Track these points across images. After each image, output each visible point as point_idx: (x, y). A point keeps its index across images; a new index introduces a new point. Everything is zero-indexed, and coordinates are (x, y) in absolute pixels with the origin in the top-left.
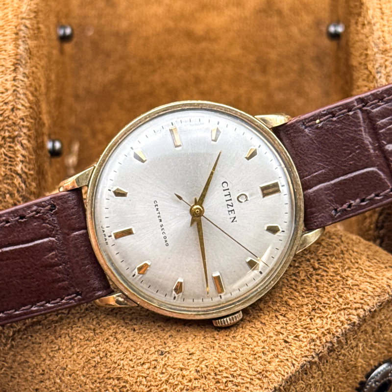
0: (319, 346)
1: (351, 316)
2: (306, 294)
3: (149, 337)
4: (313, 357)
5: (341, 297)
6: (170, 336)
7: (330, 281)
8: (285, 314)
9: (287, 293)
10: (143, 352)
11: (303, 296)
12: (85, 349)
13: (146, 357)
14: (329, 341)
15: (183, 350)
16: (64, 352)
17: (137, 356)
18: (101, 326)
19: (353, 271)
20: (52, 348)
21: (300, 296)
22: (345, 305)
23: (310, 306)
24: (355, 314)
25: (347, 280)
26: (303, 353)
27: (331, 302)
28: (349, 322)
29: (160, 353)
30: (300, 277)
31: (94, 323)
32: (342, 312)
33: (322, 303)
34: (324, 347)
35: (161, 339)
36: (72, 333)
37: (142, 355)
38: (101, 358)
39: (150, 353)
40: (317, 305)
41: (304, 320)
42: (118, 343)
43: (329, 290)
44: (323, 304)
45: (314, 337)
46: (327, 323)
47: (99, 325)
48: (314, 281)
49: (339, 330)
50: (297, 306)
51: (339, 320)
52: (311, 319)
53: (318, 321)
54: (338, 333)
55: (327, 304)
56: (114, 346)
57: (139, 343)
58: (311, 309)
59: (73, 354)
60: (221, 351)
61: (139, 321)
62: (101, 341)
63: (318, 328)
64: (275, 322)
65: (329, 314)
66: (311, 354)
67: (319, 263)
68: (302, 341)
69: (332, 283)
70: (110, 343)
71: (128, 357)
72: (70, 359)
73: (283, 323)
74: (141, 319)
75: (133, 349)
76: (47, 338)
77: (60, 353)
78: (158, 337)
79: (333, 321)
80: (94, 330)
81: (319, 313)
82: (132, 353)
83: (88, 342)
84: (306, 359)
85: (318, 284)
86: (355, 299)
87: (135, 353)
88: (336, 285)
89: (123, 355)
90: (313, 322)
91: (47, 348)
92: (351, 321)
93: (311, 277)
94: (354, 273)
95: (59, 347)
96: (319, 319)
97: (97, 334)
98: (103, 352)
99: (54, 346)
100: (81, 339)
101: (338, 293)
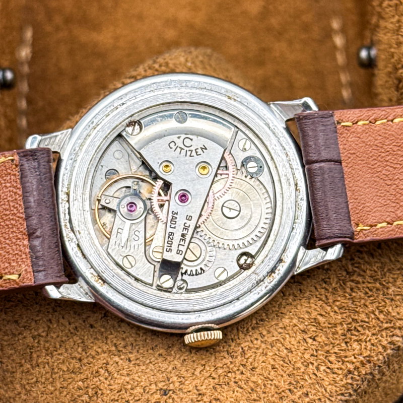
0: (358, 381)
1: (395, 338)
2: (340, 308)
3: (149, 370)
4: (351, 395)
5: (381, 312)
6: (173, 369)
7: (367, 290)
8: (316, 336)
9: (316, 307)
10: (142, 391)
11: (335, 312)
12: (69, 384)
13: (146, 397)
14: (369, 372)
15: (191, 388)
16: (43, 385)
17: (135, 396)
18: (88, 354)
19: (394, 274)
20: (28, 380)
21: (332, 311)
22: (387, 323)
23: (345, 326)
24: (400, 335)
25: (388, 288)
26: (338, 389)
27: (371, 319)
28: (392, 346)
29: (162, 392)
30: (331, 284)
31: (80, 350)
32: (384, 334)
33: (359, 321)
34: (363, 382)
35: (162, 373)
36: (53, 362)
37: (140, 395)
38: (90, 397)
39: (150, 393)
40: (354, 324)
41: (338, 344)
42: (110, 378)
43: (367, 303)
44: (360, 324)
45: (351, 367)
46: (366, 349)
47: (86, 353)
48: (348, 290)
49: (381, 357)
50: (330, 326)
51: (380, 344)
52: (346, 343)
53: (355, 345)
54: (380, 361)
55: (365, 322)
56: (105, 381)
57: (137, 378)
58: (346, 330)
59: (56, 390)
60: (238, 389)
61: (135, 348)
62: (89, 375)
63: (356, 356)
64: (303, 348)
65: (368, 336)
66: (349, 391)
67: (353, 264)
68: (336, 373)
69: (370, 293)
70: (100, 377)
71: (123, 397)
72: (52, 396)
73: (312, 349)
74: (137, 345)
75: (129, 387)
76: (22, 366)
77: (38, 386)
78: (159, 370)
79: (373, 345)
80: (80, 360)
81: (356, 336)
82: (128, 392)
83: (73, 375)
84: (343, 398)
85: (354, 294)
86: (398, 313)
87: (132, 391)
88: (376, 295)
89: (118, 394)
90: (350, 348)
91: (21, 379)
92: (394, 345)
93: (344, 284)
94: (396, 276)
95: (37, 379)
96: (356, 343)
97: (84, 364)
98: (92, 389)
99: (30, 378)
100: (63, 371)
101: (378, 308)
